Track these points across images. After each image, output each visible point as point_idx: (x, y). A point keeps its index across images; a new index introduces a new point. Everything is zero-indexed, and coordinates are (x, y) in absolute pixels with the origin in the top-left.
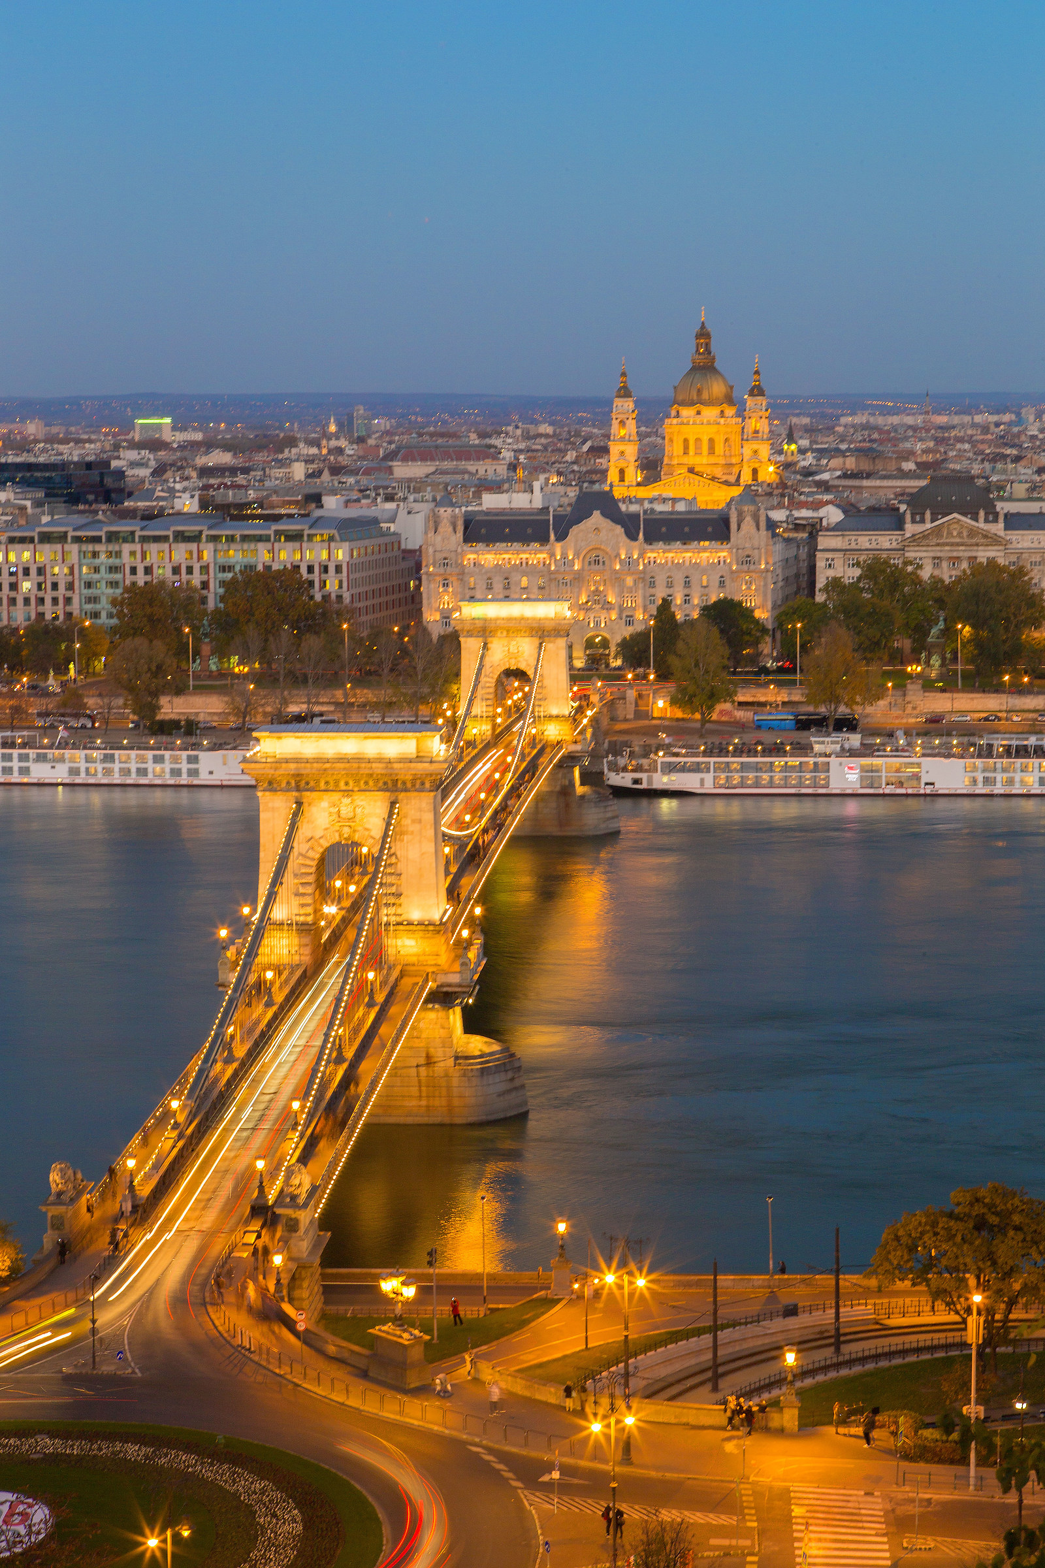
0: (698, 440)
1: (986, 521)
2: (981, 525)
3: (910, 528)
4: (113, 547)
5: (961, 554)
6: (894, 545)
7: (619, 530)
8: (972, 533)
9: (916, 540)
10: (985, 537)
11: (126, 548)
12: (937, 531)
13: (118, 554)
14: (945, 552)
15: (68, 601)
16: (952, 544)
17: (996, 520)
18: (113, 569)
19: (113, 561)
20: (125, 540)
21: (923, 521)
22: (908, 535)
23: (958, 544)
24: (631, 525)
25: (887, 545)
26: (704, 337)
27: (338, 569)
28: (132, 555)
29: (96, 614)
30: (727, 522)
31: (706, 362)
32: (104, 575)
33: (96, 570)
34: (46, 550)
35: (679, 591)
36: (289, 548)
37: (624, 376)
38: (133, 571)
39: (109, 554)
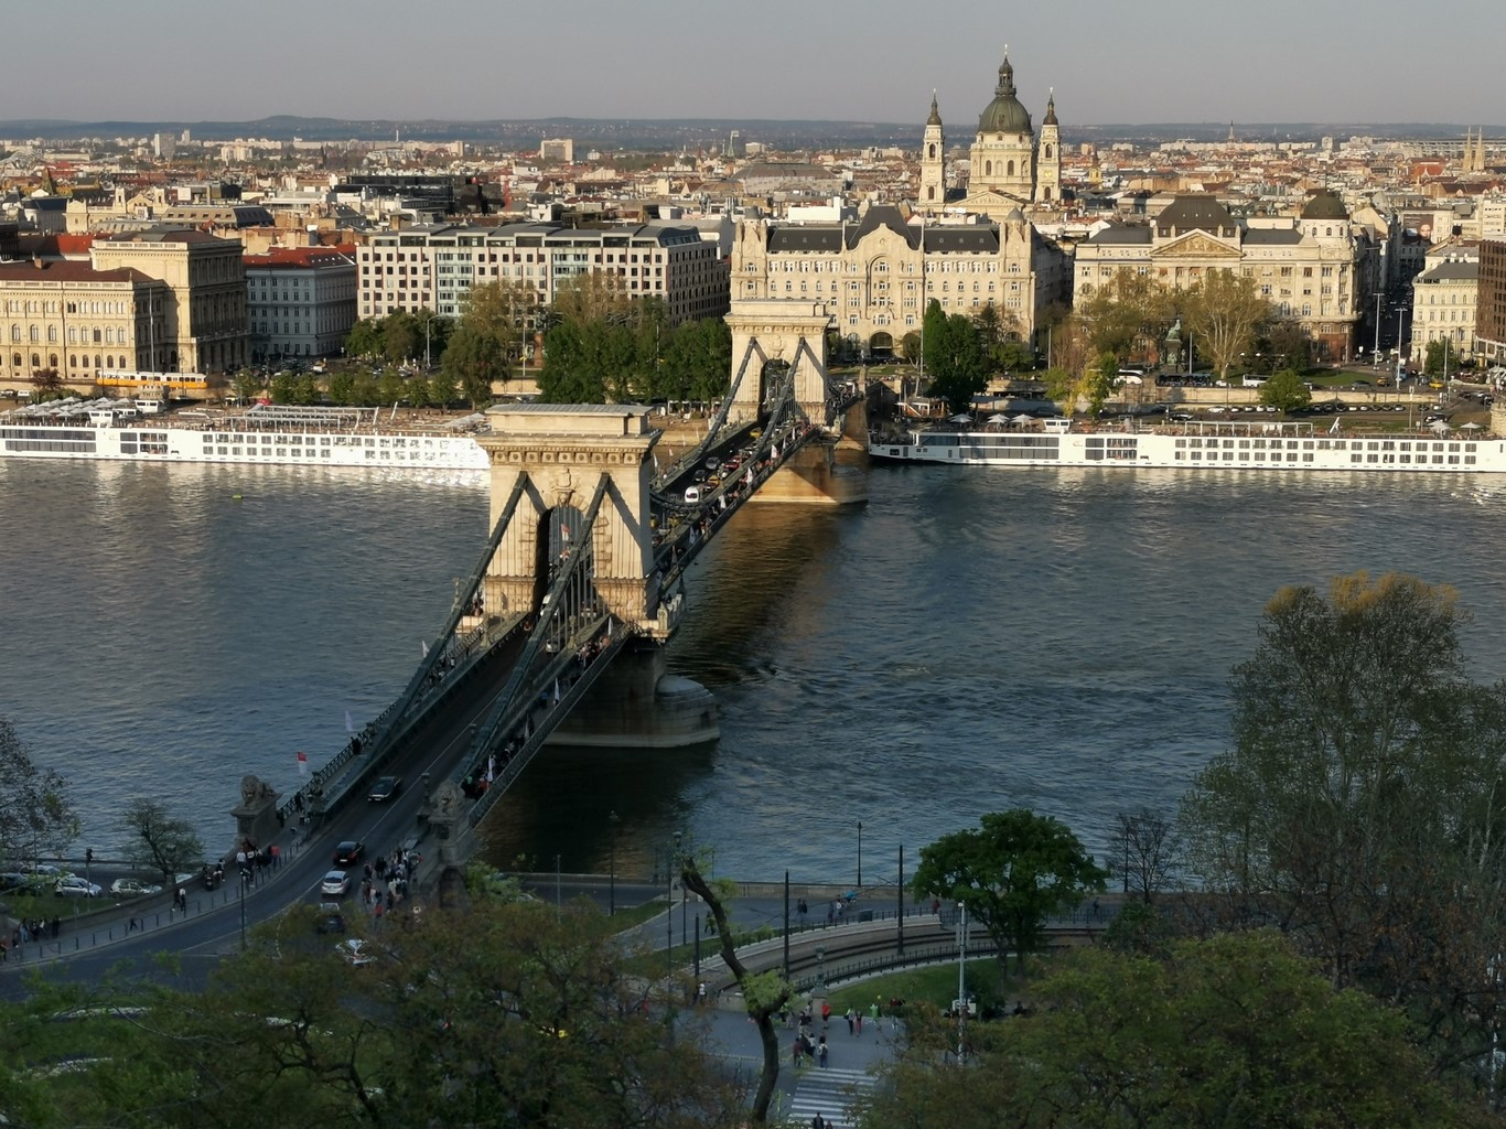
0: (999, 163)
1: (1225, 235)
2: (1220, 238)
3: (1157, 242)
4: (464, 251)
5: (1201, 265)
6: (1143, 256)
7: (902, 240)
8: (1211, 247)
9: (1160, 252)
10: (1224, 249)
11: (476, 252)
12: (1181, 244)
13: (469, 257)
14: (1187, 263)
15: (426, 297)
16: (1194, 256)
17: (1233, 235)
18: (464, 270)
19: (464, 262)
20: (475, 245)
21: (1168, 235)
22: (1155, 246)
23: (1199, 256)
24: (912, 237)
25: (1137, 256)
26: (1007, 71)
27: (658, 271)
28: (481, 258)
29: (450, 309)
30: (996, 234)
31: (1008, 94)
32: (456, 275)
33: (450, 270)
34: (408, 251)
35: (953, 294)
36: (617, 252)
37: (935, 105)
38: (482, 271)
39: (461, 257)
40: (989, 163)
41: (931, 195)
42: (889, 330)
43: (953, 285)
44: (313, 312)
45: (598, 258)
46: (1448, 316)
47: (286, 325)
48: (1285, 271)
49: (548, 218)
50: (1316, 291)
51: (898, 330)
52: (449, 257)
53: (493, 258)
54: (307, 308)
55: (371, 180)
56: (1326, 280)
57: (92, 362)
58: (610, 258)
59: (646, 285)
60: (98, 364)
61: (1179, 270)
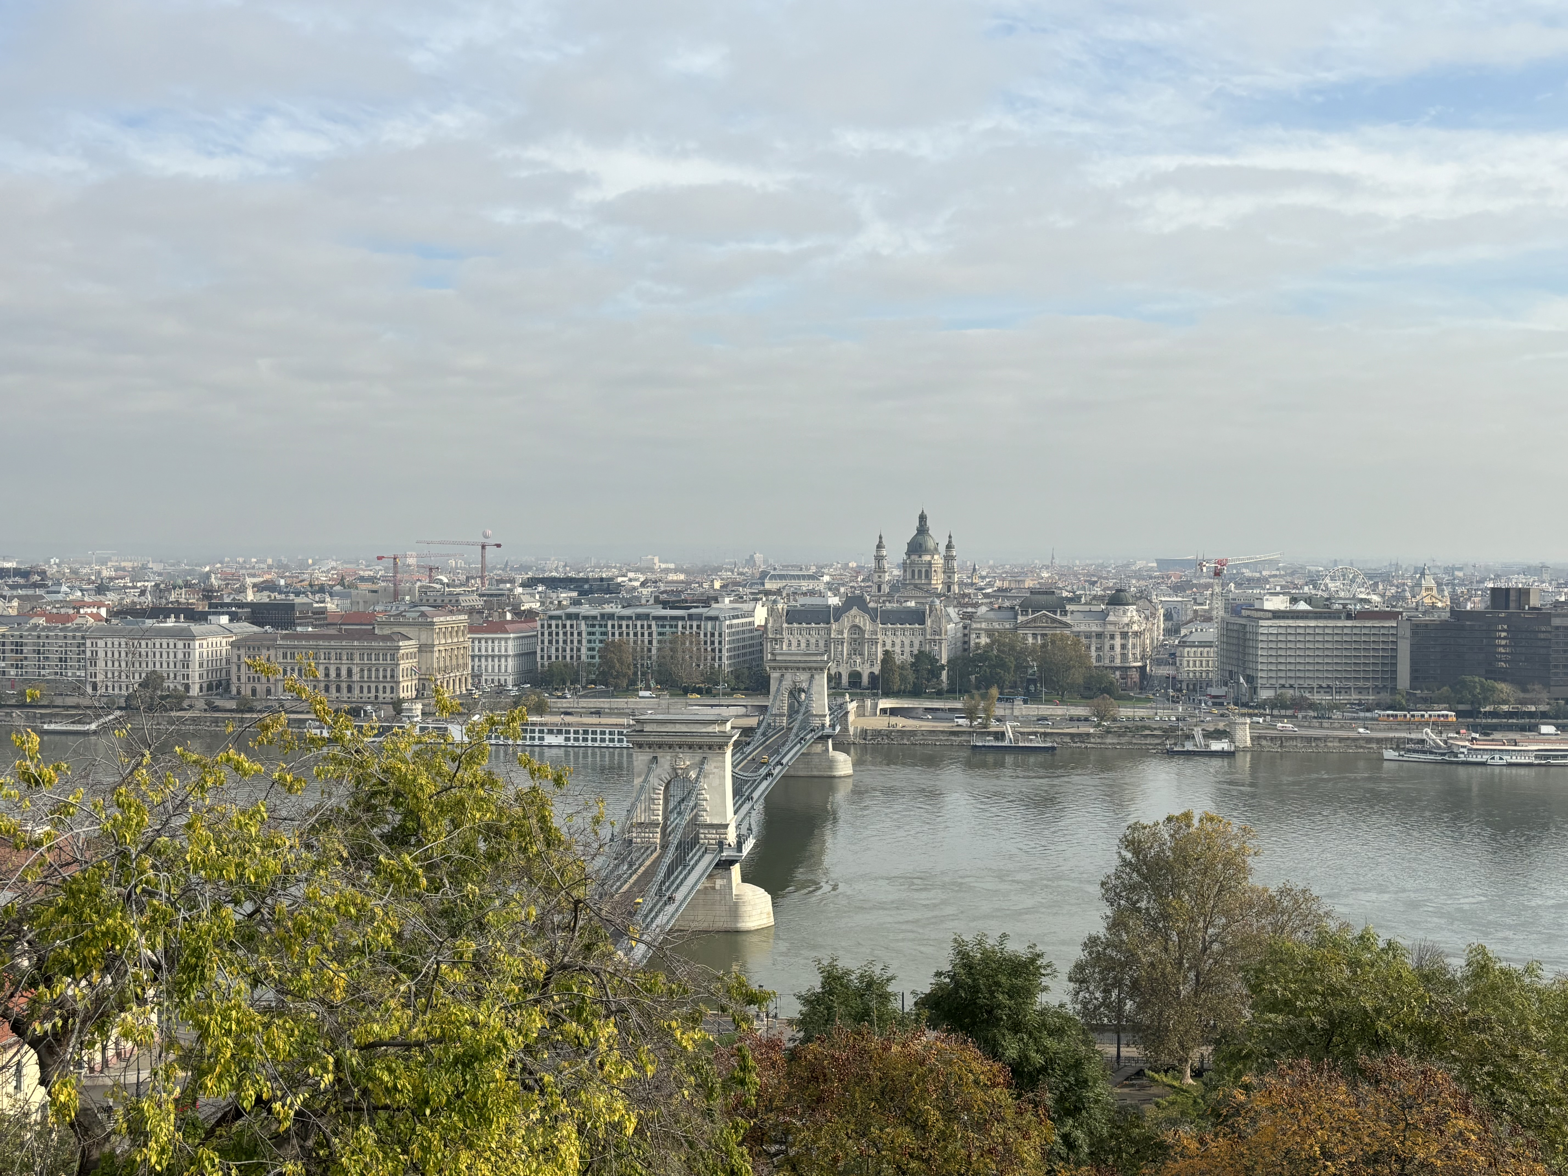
0: (920, 572)
1: (1061, 614)
2: (1058, 616)
3: (1020, 619)
4: (604, 623)
5: (1047, 632)
6: (1012, 627)
7: (867, 617)
8: (1054, 621)
9: (1023, 624)
10: (1060, 623)
11: (610, 623)
12: (1034, 620)
13: (606, 626)
14: (1039, 631)
15: (579, 650)
16: (1042, 627)
17: (1066, 614)
18: (602, 634)
19: (603, 629)
20: (609, 618)
21: (1027, 615)
22: (1019, 621)
23: (1046, 627)
24: (874, 615)
25: (1008, 626)
26: (922, 518)
27: (720, 635)
28: (613, 626)
29: (593, 657)
30: (924, 613)
31: (922, 529)
32: (598, 636)
33: (593, 634)
34: (568, 623)
35: (898, 649)
36: (695, 624)
37: (880, 537)
38: (613, 634)
39: (601, 626)
40: (913, 571)
41: (879, 590)
42: (858, 669)
43: (898, 642)
44: (509, 660)
45: (684, 627)
46: (1198, 663)
47: (493, 666)
48: (1099, 635)
49: (652, 601)
50: (1118, 649)
51: (866, 672)
52: (593, 626)
53: (620, 626)
54: (506, 657)
55: (542, 581)
56: (1123, 642)
57: (373, 690)
58: (691, 627)
59: (713, 643)
60: (377, 691)
61: (1035, 636)
